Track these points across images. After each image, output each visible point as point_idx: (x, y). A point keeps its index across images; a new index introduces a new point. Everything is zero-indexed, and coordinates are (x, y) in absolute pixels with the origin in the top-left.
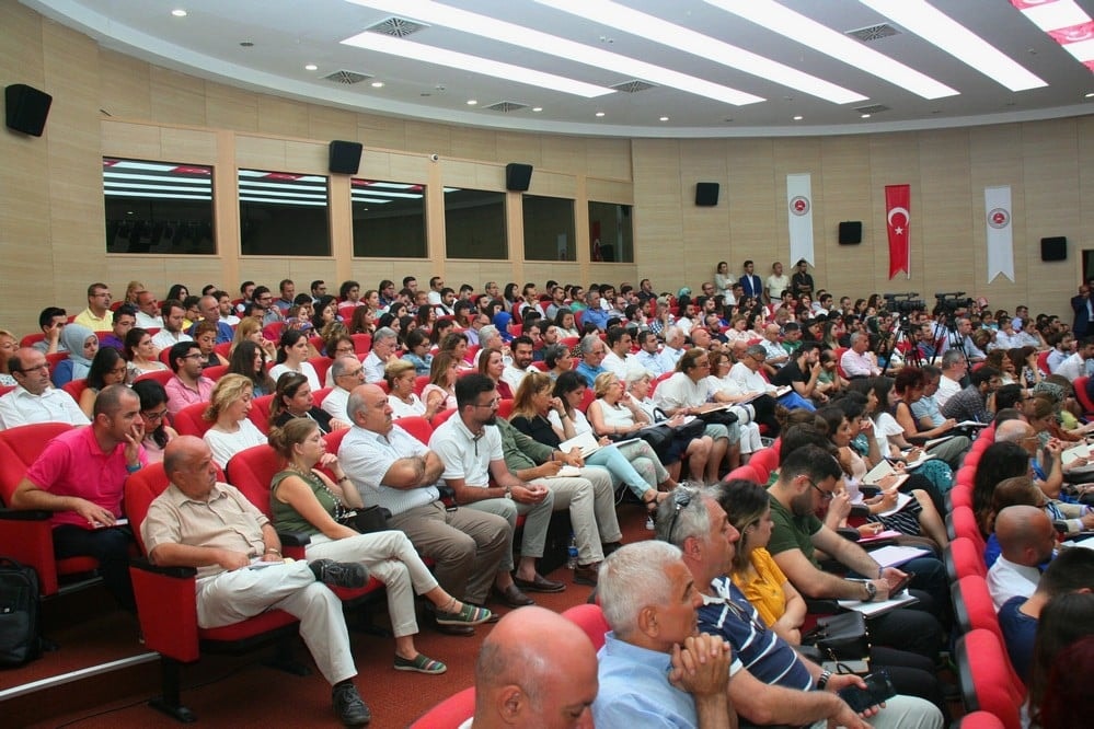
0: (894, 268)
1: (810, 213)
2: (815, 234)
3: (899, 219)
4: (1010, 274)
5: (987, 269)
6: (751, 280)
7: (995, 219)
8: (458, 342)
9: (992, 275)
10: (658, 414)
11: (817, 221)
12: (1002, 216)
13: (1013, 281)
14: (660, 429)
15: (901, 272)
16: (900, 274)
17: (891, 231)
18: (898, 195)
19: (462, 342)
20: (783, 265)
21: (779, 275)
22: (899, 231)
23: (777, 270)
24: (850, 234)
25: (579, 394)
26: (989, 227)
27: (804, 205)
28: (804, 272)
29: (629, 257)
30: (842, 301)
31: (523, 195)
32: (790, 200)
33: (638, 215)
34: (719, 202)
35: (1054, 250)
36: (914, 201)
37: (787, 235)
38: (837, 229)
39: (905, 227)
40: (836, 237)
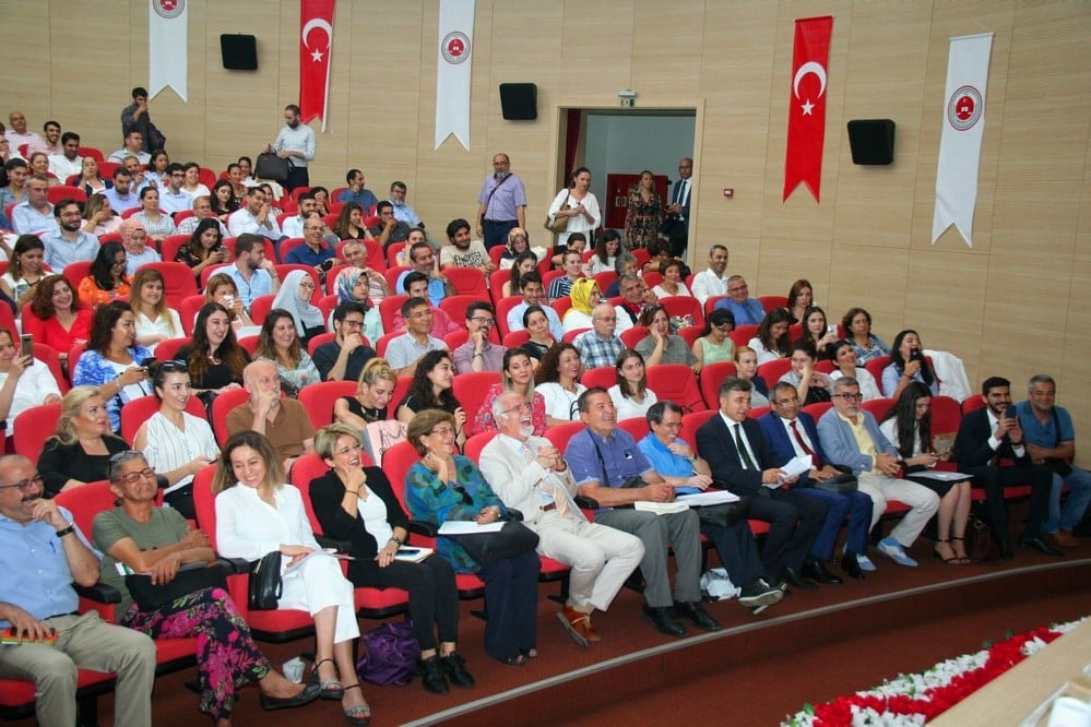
1: (184, 15)
2: (191, 49)
3: (318, 38)
4: (464, 139)
5: (433, 126)
7: (451, 48)
9: (440, 137)
11: (193, 29)
12: (460, 44)
13: (467, 147)
15: (317, 119)
17: (305, 55)
22: (317, 56)
24: (240, 53)
26: (441, 59)
27: (175, 3)
35: (519, 102)
36: (341, 10)
37: (145, 46)
38: (218, 44)
39: (324, 51)
40: (219, 56)
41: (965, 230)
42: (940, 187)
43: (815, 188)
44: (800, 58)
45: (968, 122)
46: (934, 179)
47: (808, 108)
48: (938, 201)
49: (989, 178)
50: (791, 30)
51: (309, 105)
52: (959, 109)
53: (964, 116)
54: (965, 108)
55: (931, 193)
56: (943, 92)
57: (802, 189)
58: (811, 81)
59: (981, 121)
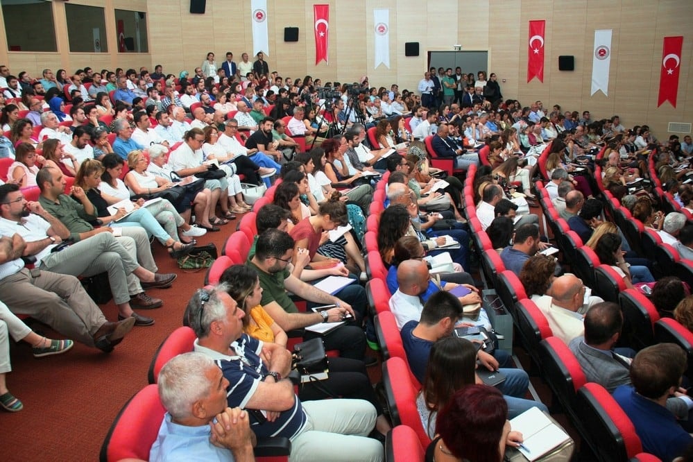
0: (318, 58)
1: (266, 21)
2: (269, 34)
3: (322, 27)
4: (387, 64)
5: (374, 59)
6: (230, 65)
7: (379, 29)
8: (25, 125)
9: (377, 64)
10: (174, 176)
11: (270, 26)
12: (383, 28)
13: (389, 68)
14: (175, 189)
15: (323, 59)
16: (322, 62)
17: (317, 34)
18: (322, 11)
19: (28, 125)
20: (248, 55)
21: (246, 61)
22: (322, 34)
23: (245, 58)
24: (291, 35)
25: (118, 170)
26: (376, 34)
27: (262, 15)
28: (262, 60)
29: (145, 49)
30: (286, 80)
31: (66, 4)
32: (253, 12)
33: (150, 18)
34: (206, 12)
35: (412, 49)
36: (331, 15)
37: (251, 34)
38: (283, 32)
39: (324, 31)
40: (283, 37)
41: (605, 91)
42: (593, 77)
43: (541, 78)
44: (532, 33)
45: (604, 57)
46: (591, 75)
47: (536, 51)
48: (593, 83)
49: (613, 74)
50: (528, 24)
51: (321, 54)
52: (600, 53)
53: (602, 55)
54: (602, 53)
55: (590, 79)
56: (593, 48)
57: (536, 79)
58: (537, 42)
59: (609, 57)
